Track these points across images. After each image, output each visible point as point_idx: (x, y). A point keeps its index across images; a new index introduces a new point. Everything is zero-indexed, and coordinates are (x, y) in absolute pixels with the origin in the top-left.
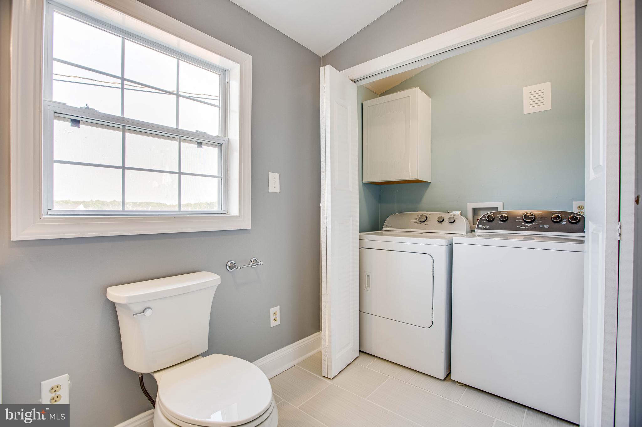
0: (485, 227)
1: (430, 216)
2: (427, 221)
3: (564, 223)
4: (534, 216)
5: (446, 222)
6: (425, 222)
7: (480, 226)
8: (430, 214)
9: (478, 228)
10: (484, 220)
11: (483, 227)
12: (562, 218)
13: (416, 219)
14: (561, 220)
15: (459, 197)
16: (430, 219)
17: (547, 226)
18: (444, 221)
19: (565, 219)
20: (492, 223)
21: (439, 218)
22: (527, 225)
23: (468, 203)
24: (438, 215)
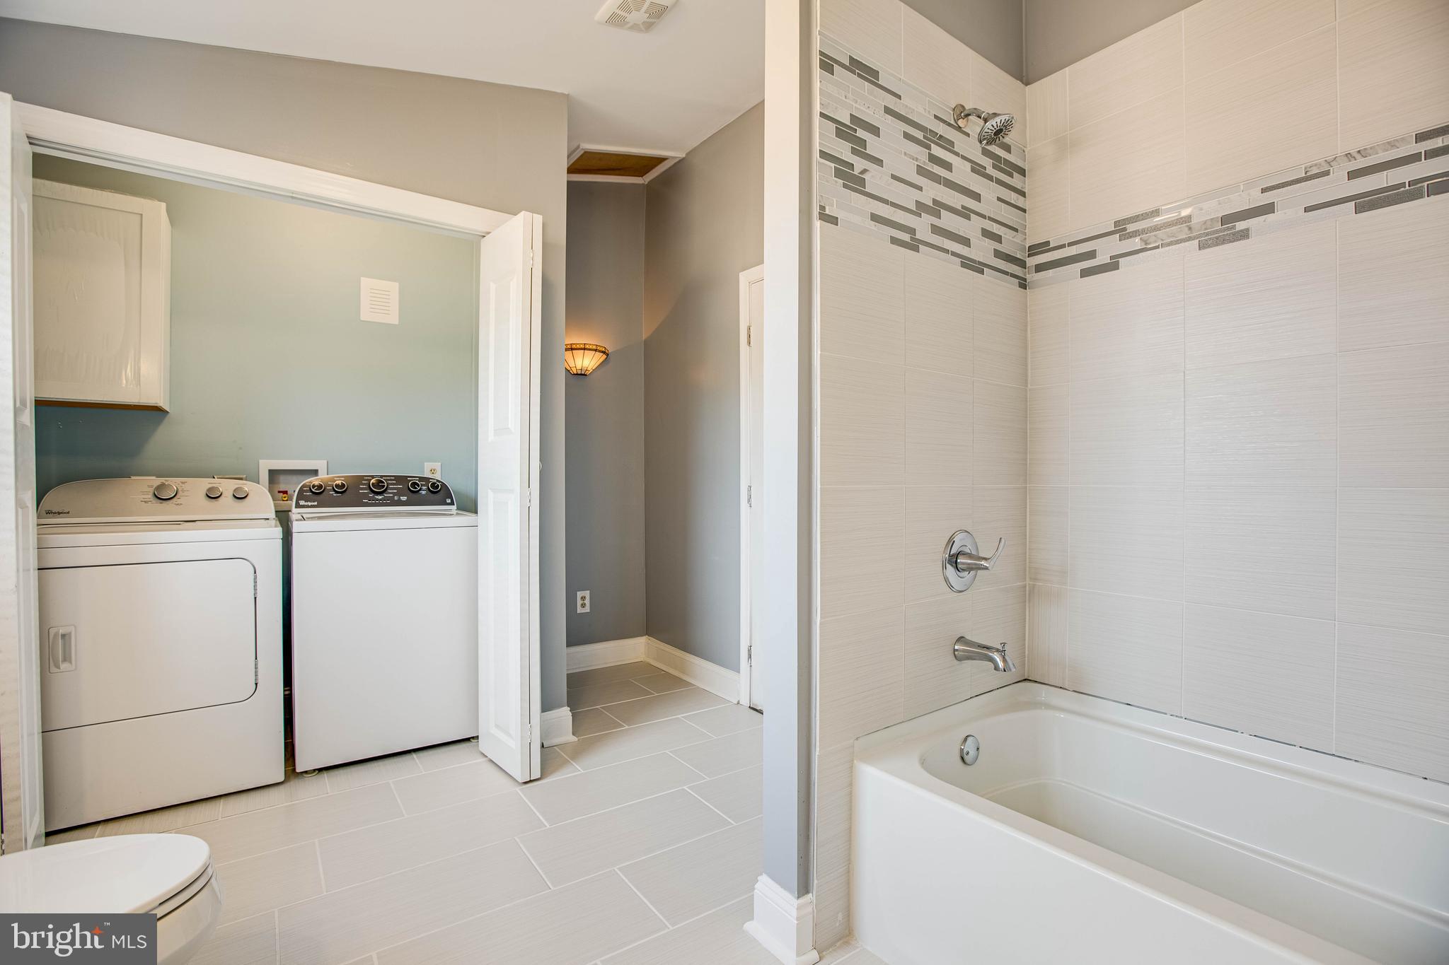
0: (310, 504)
1: (185, 487)
2: (177, 496)
3: (424, 492)
4: (386, 484)
5: (227, 499)
6: (175, 499)
7: (302, 503)
8: (183, 483)
9: (298, 506)
10: (306, 491)
11: (306, 504)
12: (422, 485)
13: (147, 493)
14: (420, 490)
15: (241, 448)
16: (185, 494)
17: (404, 498)
18: (223, 496)
19: (424, 488)
20: (321, 496)
21: (210, 490)
22: (377, 497)
23: (260, 461)
24: (205, 484)
